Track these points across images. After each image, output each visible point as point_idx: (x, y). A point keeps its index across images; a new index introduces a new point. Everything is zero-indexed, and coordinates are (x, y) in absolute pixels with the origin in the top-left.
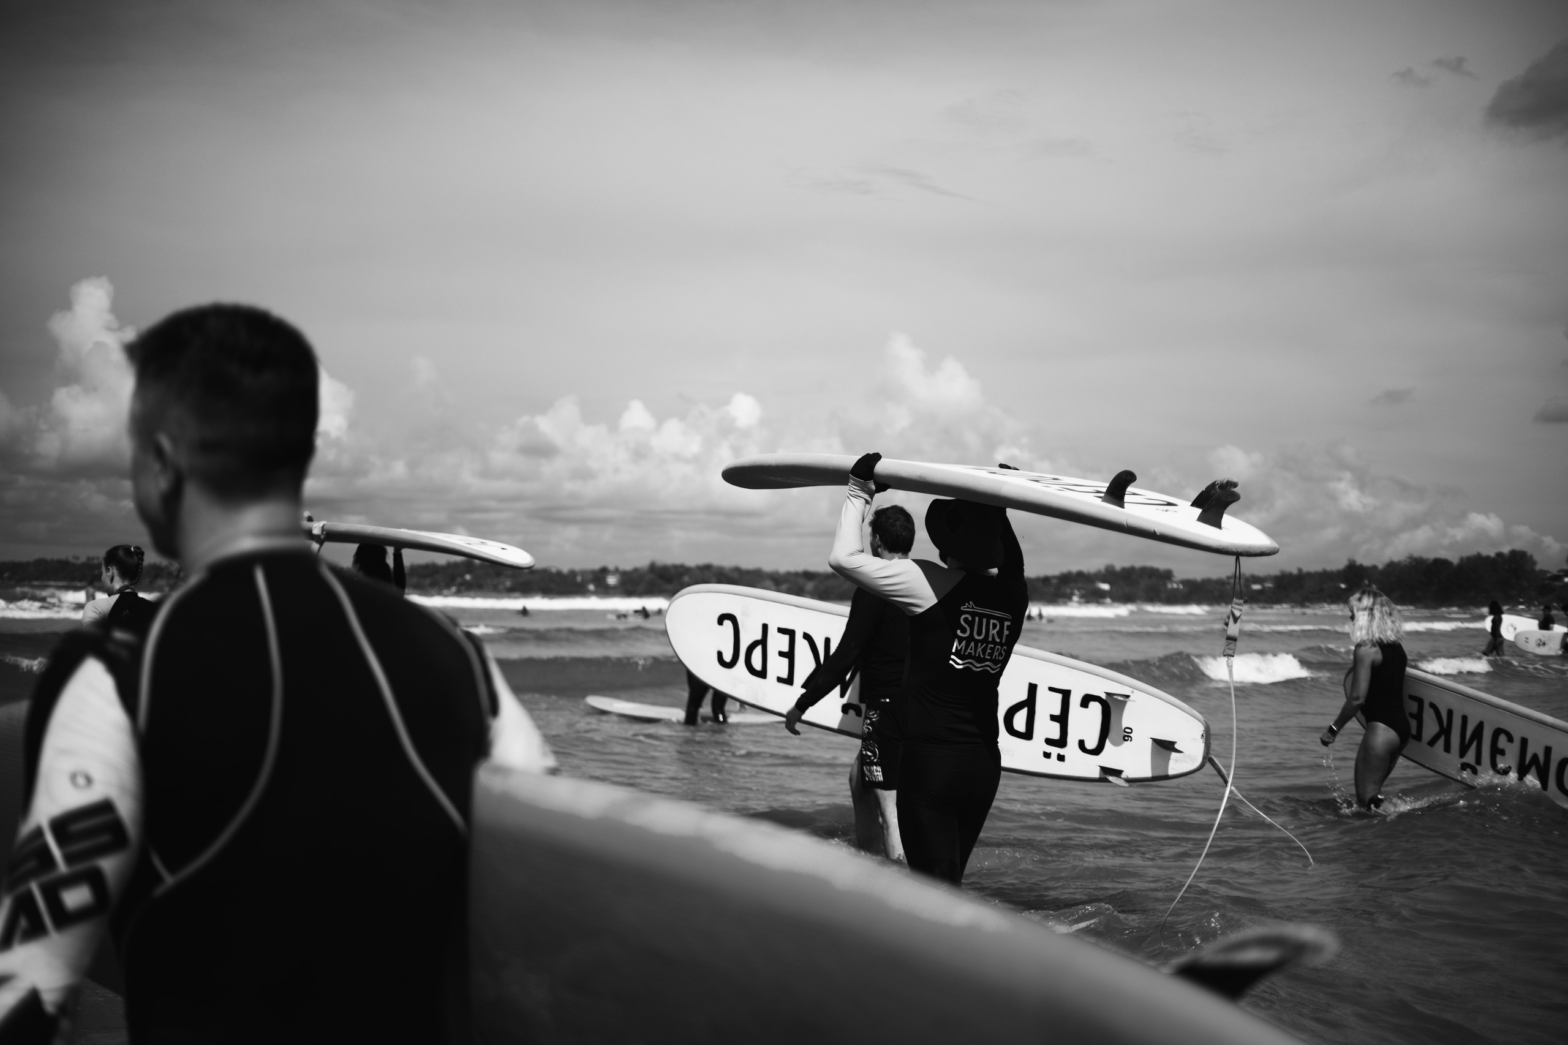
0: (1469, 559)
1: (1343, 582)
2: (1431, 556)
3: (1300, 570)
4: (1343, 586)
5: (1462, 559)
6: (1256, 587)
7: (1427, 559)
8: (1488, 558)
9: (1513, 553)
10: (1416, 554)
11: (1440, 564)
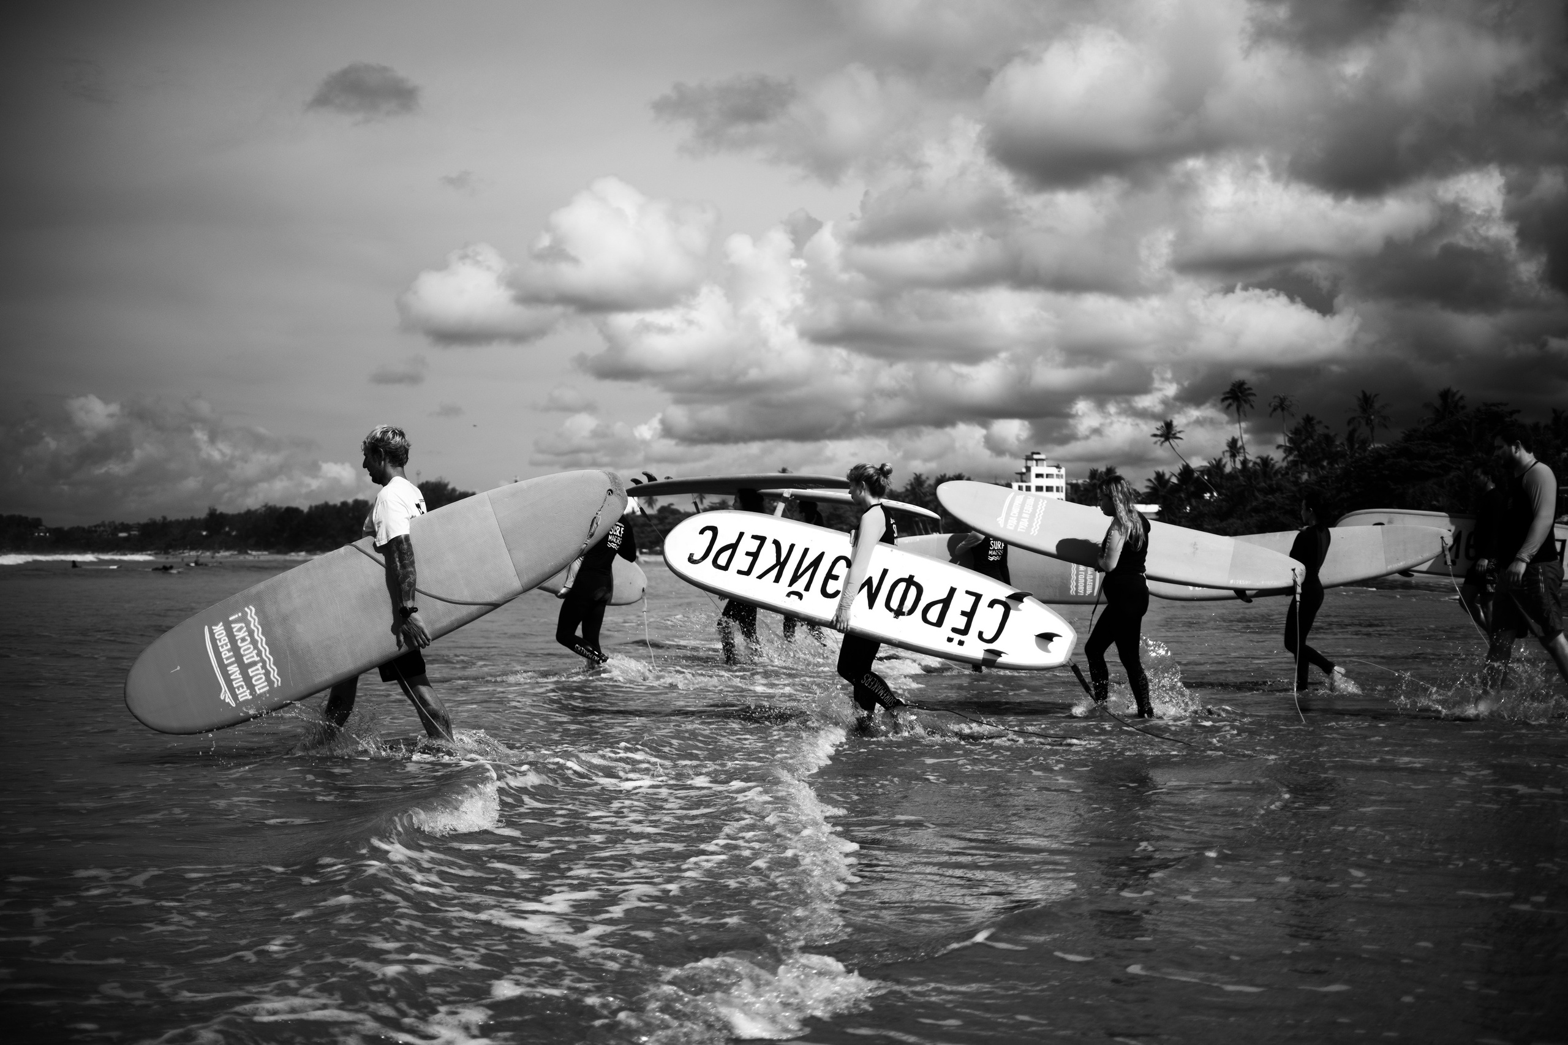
0: (317, 507)
1: (204, 530)
2: (284, 504)
3: (164, 518)
4: (204, 533)
5: (311, 508)
6: (123, 535)
7: (281, 508)
8: (335, 506)
9: (356, 502)
10: (271, 504)
11: (292, 513)
